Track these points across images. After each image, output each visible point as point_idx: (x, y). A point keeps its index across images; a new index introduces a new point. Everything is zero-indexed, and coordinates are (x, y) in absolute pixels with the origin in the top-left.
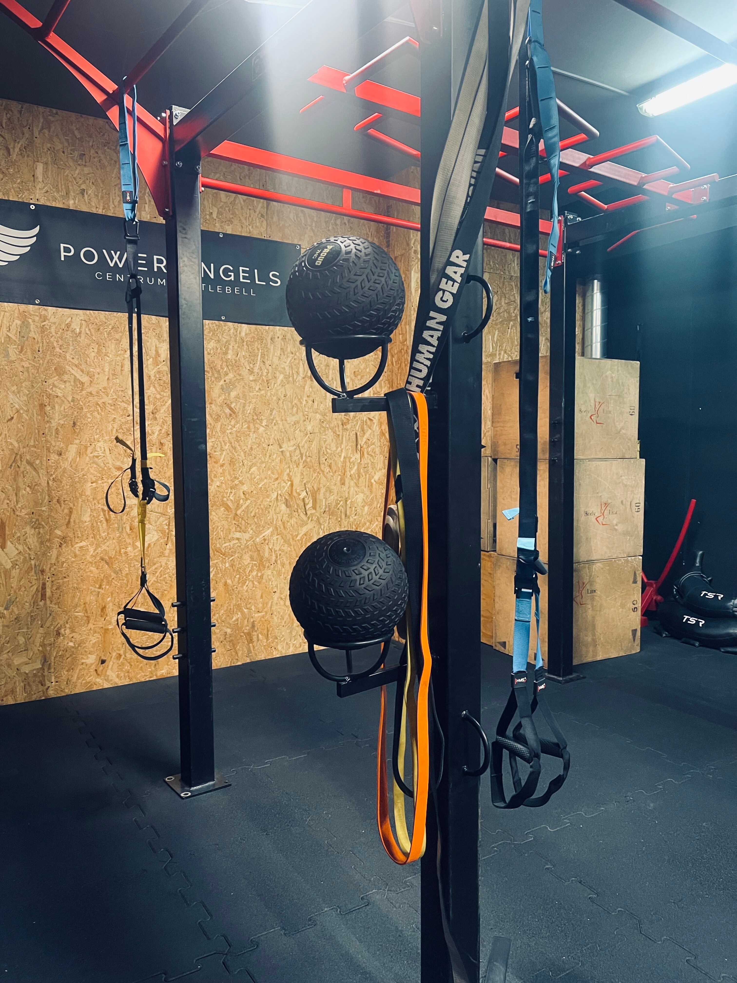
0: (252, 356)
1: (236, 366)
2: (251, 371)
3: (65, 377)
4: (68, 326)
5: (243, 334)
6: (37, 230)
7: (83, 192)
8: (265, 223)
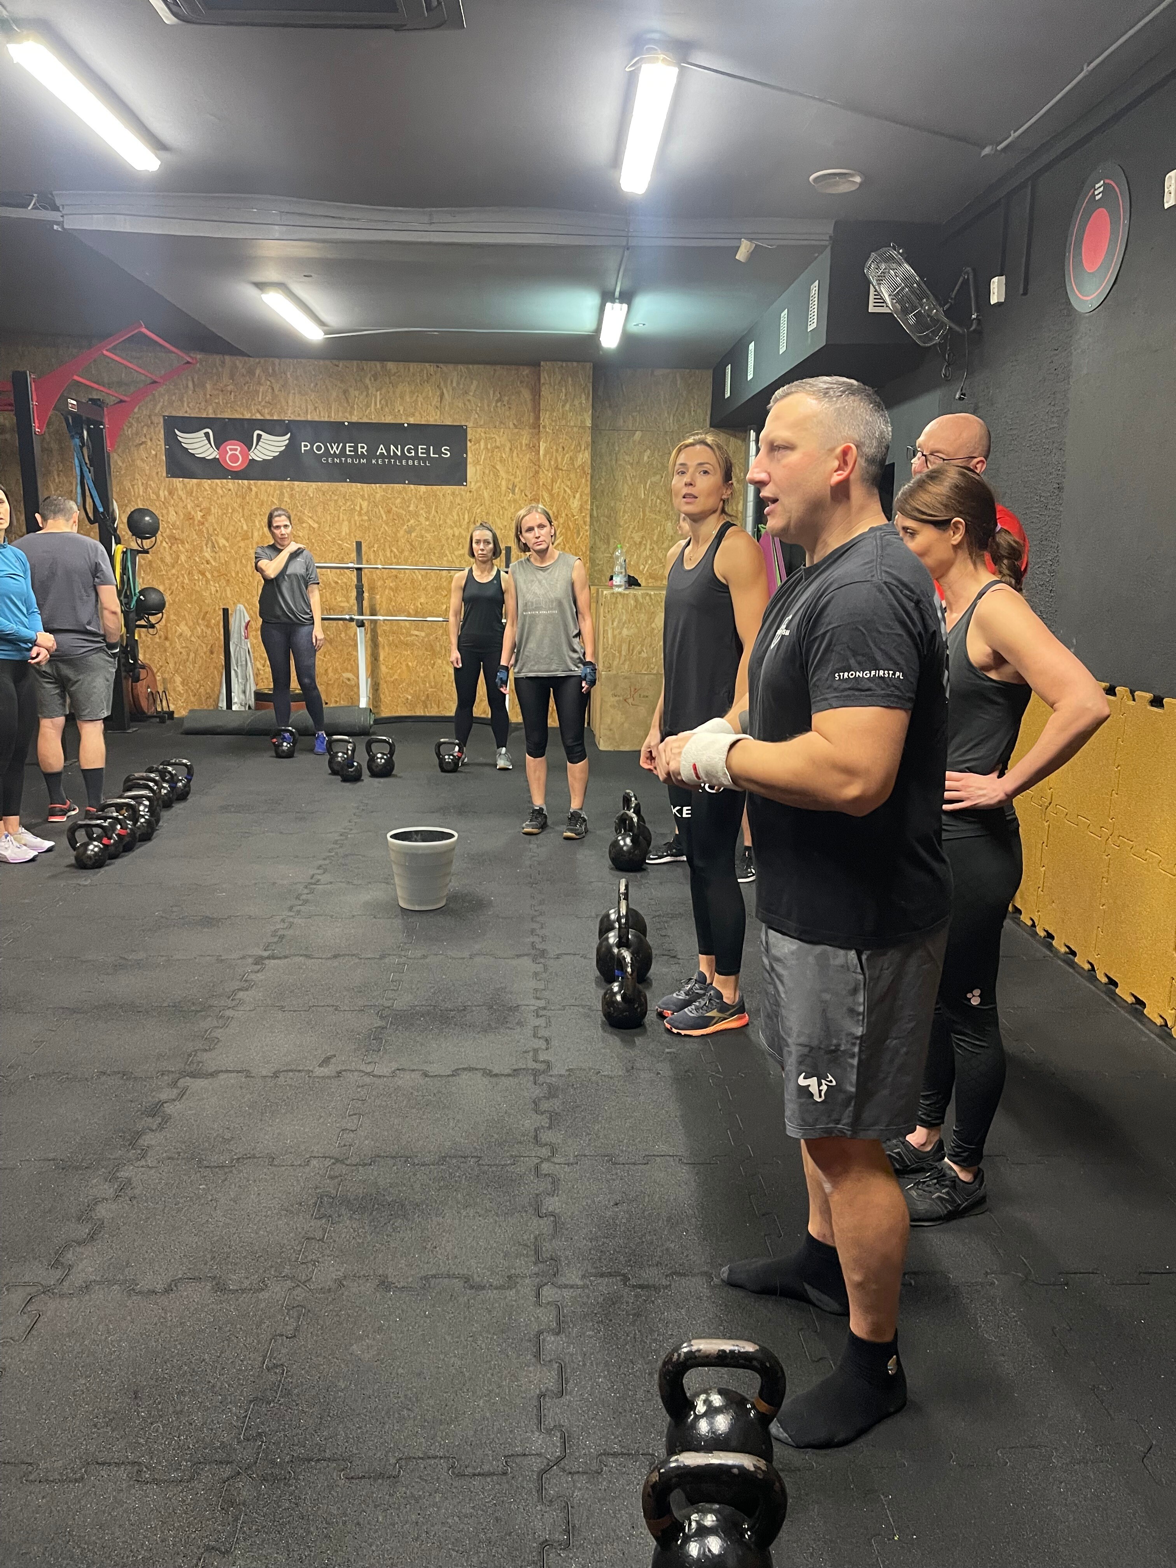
0: (429, 507)
1: (416, 515)
2: (427, 519)
3: (304, 525)
4: (306, 493)
5: (421, 493)
6: (289, 435)
7: (315, 409)
8: (438, 413)
